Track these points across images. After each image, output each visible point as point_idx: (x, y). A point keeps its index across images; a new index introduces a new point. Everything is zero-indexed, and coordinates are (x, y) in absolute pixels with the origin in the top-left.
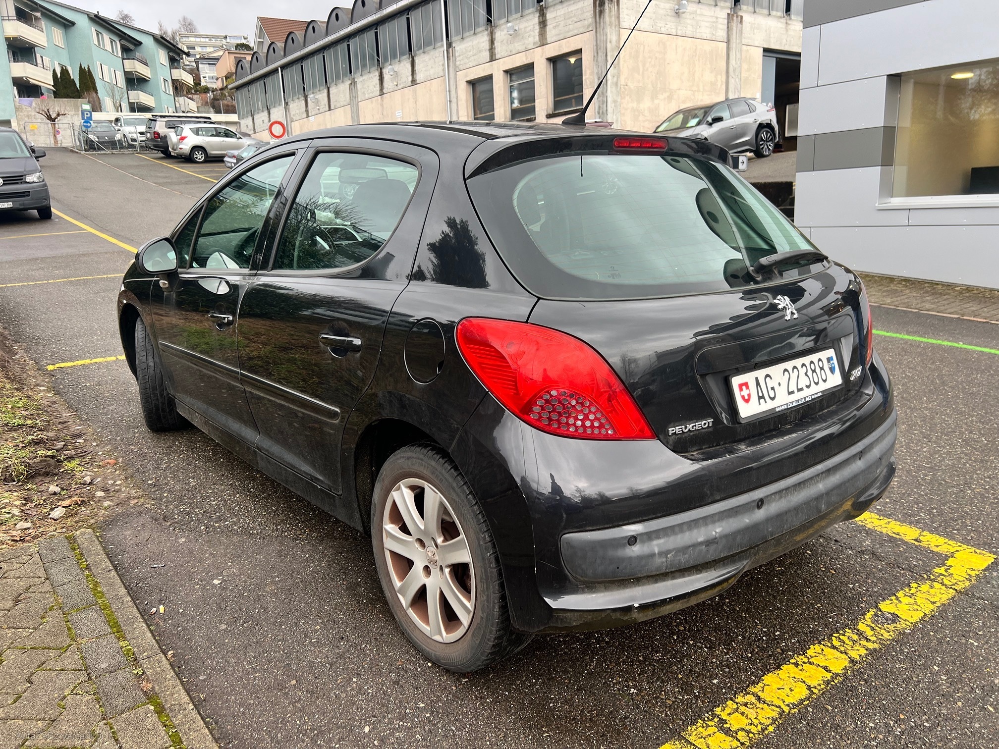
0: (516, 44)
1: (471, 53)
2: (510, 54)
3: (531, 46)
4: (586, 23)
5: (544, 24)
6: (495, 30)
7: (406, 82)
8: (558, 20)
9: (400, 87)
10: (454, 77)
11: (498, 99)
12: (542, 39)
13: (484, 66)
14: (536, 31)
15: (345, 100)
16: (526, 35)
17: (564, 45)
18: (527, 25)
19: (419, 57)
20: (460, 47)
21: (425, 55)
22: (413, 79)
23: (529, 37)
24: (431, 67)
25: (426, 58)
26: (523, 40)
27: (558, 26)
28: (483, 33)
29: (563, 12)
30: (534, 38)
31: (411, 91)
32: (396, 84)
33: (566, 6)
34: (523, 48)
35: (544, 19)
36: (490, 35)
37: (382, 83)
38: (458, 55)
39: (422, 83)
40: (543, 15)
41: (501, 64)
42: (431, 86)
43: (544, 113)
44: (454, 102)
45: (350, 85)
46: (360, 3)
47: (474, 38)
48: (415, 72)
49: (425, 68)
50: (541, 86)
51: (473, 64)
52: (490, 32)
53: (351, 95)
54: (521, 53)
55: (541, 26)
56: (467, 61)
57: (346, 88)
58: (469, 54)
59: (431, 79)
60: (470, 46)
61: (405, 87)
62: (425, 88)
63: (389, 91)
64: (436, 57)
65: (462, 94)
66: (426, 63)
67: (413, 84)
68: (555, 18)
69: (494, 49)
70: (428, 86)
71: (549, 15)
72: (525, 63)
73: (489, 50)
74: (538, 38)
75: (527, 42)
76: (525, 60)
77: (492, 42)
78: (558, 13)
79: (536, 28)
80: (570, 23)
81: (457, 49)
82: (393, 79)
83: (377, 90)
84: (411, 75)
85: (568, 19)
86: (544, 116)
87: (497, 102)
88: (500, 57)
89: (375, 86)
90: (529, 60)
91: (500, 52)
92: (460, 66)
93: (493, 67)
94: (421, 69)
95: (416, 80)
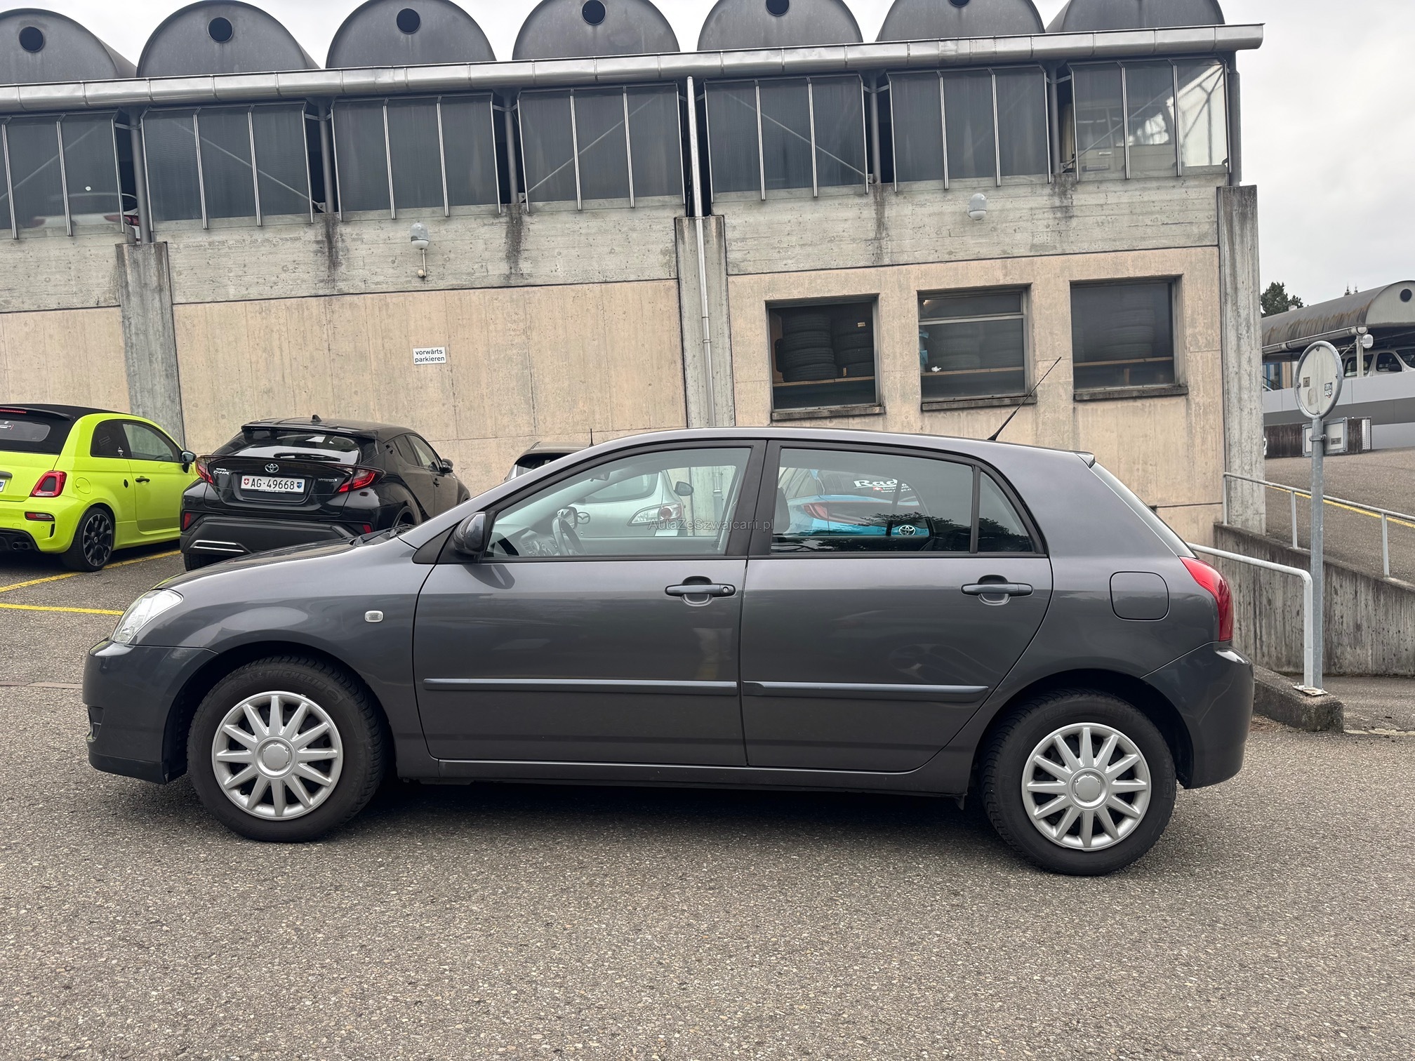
0: (970, 241)
1: (794, 239)
2: (947, 258)
3: (1022, 251)
4: (1195, 230)
5: (1066, 212)
6: (893, 199)
7: (477, 274)
8: (1111, 212)
9: (442, 284)
10: (724, 288)
11: (898, 351)
12: (1062, 242)
13: (847, 274)
14: (1039, 223)
15: (82, 292)
16: (1004, 225)
17: (1129, 262)
18: (1009, 205)
19: (546, 218)
20: (747, 219)
21: (579, 218)
22: (513, 271)
23: (1015, 231)
24: (607, 249)
25: (586, 225)
26: (995, 234)
27: (1113, 222)
28: (845, 201)
29: (1125, 198)
30: (1033, 236)
31: (496, 303)
32: (421, 272)
33: (1136, 190)
34: (996, 252)
35: (1066, 203)
36: (874, 207)
37: (333, 263)
38: (738, 237)
39: (560, 287)
40: (1063, 194)
41: (912, 277)
42: (604, 298)
43: (1066, 390)
44: (721, 346)
45: (119, 247)
46: (202, 27)
47: (808, 206)
48: (525, 254)
49: (577, 249)
50: (1056, 335)
51: (802, 265)
52: (876, 202)
53: (129, 278)
54: (988, 261)
55: (1059, 215)
56: (776, 256)
57: (93, 251)
58: (785, 239)
59: (608, 280)
60: (789, 221)
61: (470, 286)
62: (572, 299)
63: (373, 288)
64: (633, 230)
65: (751, 328)
66: (583, 238)
67: (513, 282)
68: (1102, 205)
69: (890, 240)
70: (590, 295)
71: (1083, 198)
72: (1001, 282)
73: (865, 240)
74: (1046, 237)
75: (1007, 240)
76: (1001, 277)
77: (881, 224)
78: (1112, 199)
79: (1040, 217)
80: (1149, 223)
81: (733, 221)
82: (400, 258)
83: (303, 281)
84: (501, 259)
85: (1142, 214)
86: (1064, 397)
87: (895, 357)
88: (911, 260)
89: (291, 267)
90: (1017, 277)
91: (910, 250)
92: (742, 264)
93: (880, 280)
94: (557, 251)
95: (530, 275)
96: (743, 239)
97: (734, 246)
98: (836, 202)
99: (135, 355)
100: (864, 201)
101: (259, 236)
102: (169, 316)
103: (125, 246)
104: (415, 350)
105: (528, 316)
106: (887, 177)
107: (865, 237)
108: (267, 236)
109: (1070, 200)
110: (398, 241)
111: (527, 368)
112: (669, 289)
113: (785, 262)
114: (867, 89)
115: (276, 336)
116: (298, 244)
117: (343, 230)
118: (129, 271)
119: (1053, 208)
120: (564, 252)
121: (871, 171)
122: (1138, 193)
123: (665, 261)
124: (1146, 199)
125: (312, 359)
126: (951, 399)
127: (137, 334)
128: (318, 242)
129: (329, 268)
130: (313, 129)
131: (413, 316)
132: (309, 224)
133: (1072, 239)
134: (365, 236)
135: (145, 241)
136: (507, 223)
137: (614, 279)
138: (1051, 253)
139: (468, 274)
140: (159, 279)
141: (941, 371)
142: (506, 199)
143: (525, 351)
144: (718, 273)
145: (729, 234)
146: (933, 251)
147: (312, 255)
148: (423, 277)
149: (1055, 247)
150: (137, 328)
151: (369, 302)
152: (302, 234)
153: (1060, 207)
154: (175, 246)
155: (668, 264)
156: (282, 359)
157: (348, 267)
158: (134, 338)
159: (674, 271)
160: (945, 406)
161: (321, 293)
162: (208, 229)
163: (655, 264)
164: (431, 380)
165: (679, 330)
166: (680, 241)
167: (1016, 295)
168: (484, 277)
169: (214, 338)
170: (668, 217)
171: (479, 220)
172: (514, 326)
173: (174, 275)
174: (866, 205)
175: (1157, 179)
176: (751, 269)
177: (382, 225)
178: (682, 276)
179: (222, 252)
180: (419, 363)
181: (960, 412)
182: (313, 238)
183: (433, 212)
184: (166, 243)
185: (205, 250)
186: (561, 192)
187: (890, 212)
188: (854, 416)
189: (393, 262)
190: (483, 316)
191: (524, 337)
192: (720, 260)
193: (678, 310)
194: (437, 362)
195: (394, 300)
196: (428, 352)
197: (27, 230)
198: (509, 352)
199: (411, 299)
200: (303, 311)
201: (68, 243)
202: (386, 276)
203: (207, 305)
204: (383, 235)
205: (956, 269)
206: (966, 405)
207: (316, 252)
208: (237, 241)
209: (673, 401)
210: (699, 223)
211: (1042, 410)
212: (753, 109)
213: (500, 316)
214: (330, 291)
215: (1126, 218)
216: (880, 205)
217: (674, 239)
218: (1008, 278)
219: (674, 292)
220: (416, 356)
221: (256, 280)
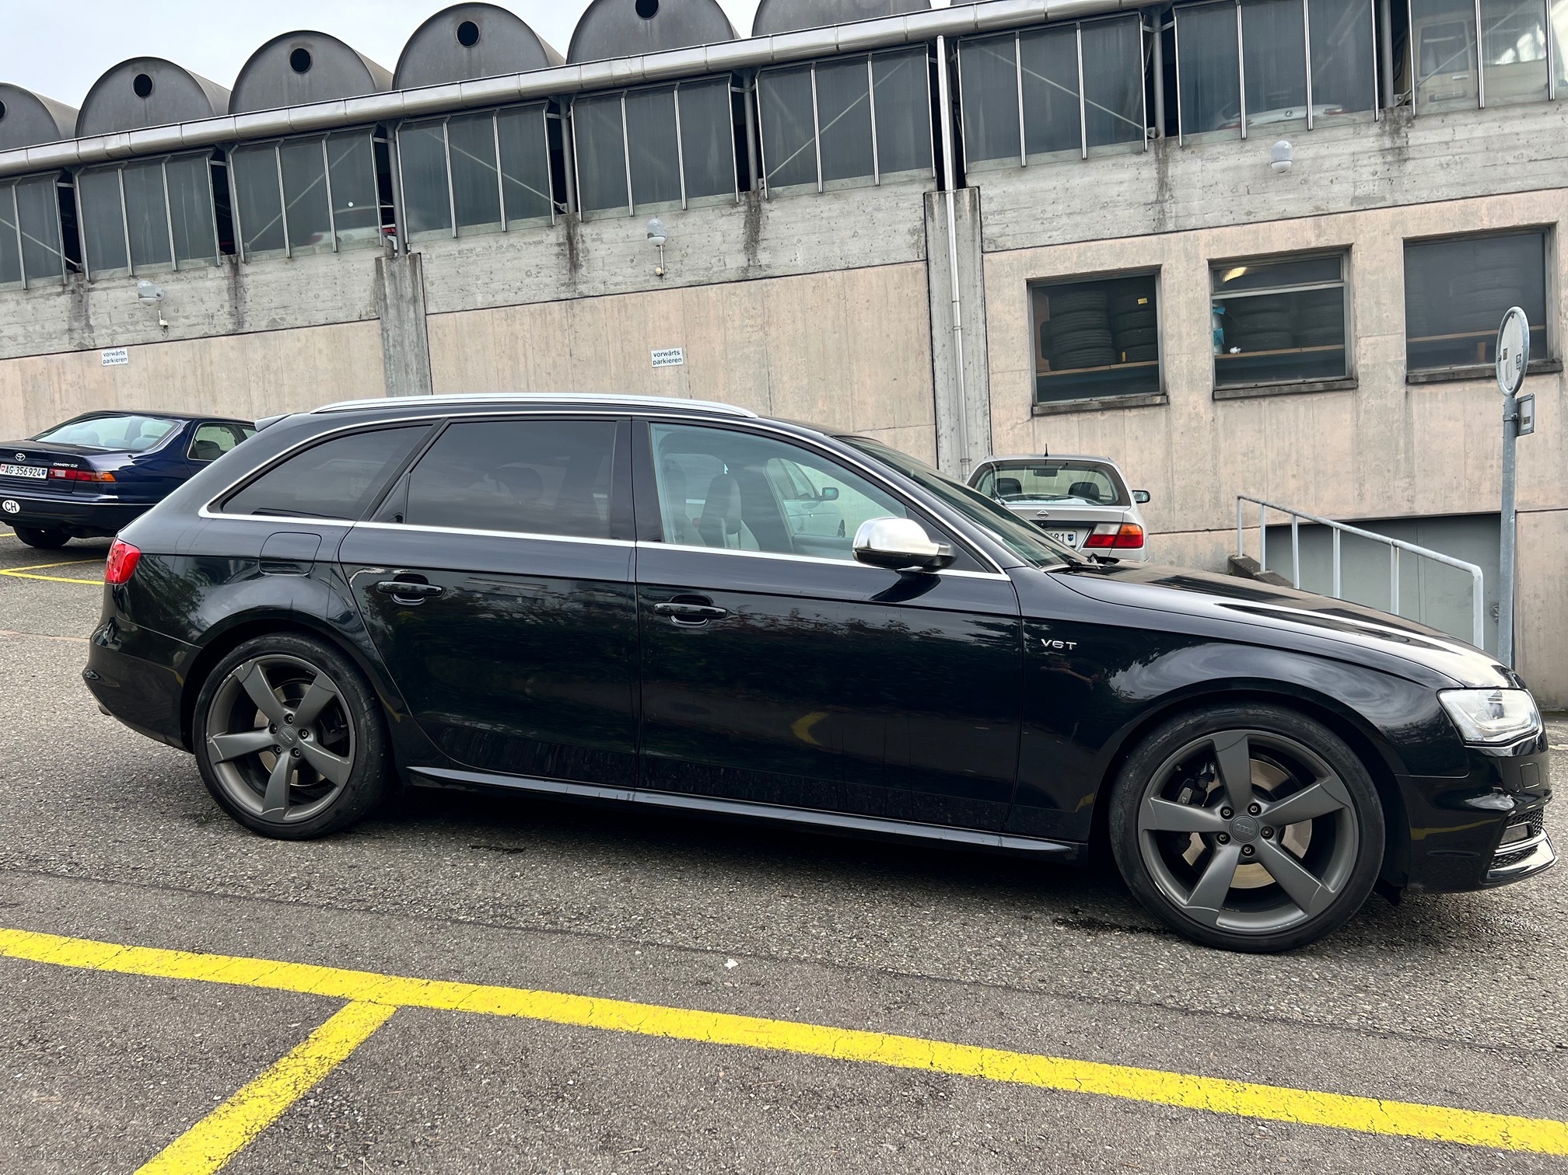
0: (1274, 198)
1: (1060, 208)
2: (1245, 219)
3: (1342, 206)
5: (1400, 155)
6: (1179, 155)
7: (715, 269)
8: (1460, 151)
9: (679, 282)
10: (978, 267)
11: (1184, 330)
12: (1392, 192)
13: (1123, 244)
14: (1364, 170)
15: (346, 306)
16: (1318, 176)
17: (1484, 211)
18: (1324, 152)
19: (786, 203)
20: (1005, 189)
21: (820, 200)
22: (751, 262)
23: (1332, 182)
24: (850, 233)
25: (827, 208)
26: (1305, 187)
27: (1462, 163)
28: (1120, 160)
29: (1479, 132)
30: (1355, 187)
31: (734, 299)
32: (659, 271)
33: (1494, 120)
34: (1307, 209)
35: (1399, 143)
36: (1155, 166)
37: (574, 266)
38: (995, 209)
39: (800, 277)
40: (1396, 132)
41: (1202, 244)
42: (846, 287)
43: (1395, 371)
44: (974, 333)
45: (378, 260)
46: (451, 32)
47: (1077, 169)
48: (764, 244)
49: (817, 235)
50: (1384, 304)
51: (1069, 236)
52: (1158, 160)
53: (387, 291)
54: (1296, 220)
55: (1389, 158)
56: (1039, 228)
57: (355, 266)
58: (1049, 208)
59: (851, 266)
60: (1055, 188)
61: (707, 282)
62: (812, 289)
63: (612, 289)
64: (878, 209)
65: (1009, 311)
66: (824, 222)
67: (751, 275)
68: (1447, 143)
69: (1174, 203)
70: (831, 283)
71: (1419, 136)
72: (1313, 245)
73: (1145, 204)
74: (1371, 187)
75: (1321, 193)
76: (1313, 239)
77: (1163, 184)
78: (1461, 134)
79: (1365, 162)
80: (1511, 160)
81: (990, 192)
82: (638, 257)
83: (546, 285)
84: (739, 251)
85: (1502, 150)
86: (1393, 379)
87: (1180, 337)
88: (1200, 224)
89: (534, 272)
90: (1333, 237)
91: (1198, 212)
92: (1000, 239)
93: (1162, 249)
94: (796, 238)
95: (769, 266)
96: (1002, 212)
97: (991, 220)
98: (1110, 162)
99: (392, 367)
100: (1143, 158)
101: (504, 241)
102: (423, 325)
103: (383, 259)
104: (653, 352)
105: (766, 311)
106: (1171, 129)
107: (1143, 200)
108: (512, 241)
109: (1405, 140)
110: (635, 239)
111: (764, 366)
112: (917, 272)
113: (1049, 234)
114: (1147, 29)
115: (520, 343)
116: (541, 248)
117: (585, 230)
118: (387, 284)
119: (1383, 151)
120: (805, 239)
121: (1152, 122)
122: (1496, 124)
123: (913, 241)
124: (1507, 130)
125: (555, 365)
126: (1253, 385)
127: (394, 346)
128: (559, 245)
129: (570, 270)
130: (554, 128)
131: (651, 316)
132: (551, 226)
133: (1406, 187)
134: (604, 236)
135: (402, 253)
136: (745, 212)
137: (857, 265)
138: (1378, 205)
139: (706, 269)
140: (414, 291)
141: (1241, 352)
142: (744, 185)
143: (763, 348)
144: (971, 250)
145: (985, 207)
146: (1226, 213)
147: (554, 258)
148: (661, 275)
149: (1384, 199)
150: (394, 340)
151: (608, 305)
152: (544, 237)
153: (1391, 149)
154: (428, 256)
155: (916, 244)
156: (526, 366)
157: (588, 269)
158: (391, 349)
159: (922, 252)
160: (1242, 393)
161: (563, 296)
162: (456, 238)
163: (902, 245)
164: (669, 383)
165: (928, 317)
166: (929, 219)
167: (1334, 259)
168: (722, 271)
169: (463, 347)
170: (916, 193)
171: (716, 211)
172: (751, 322)
173: (427, 285)
174: (1146, 163)
175: (1523, 105)
176: (1009, 245)
177: (621, 223)
178: (931, 257)
179: (471, 260)
180: (656, 365)
181: (1261, 400)
182: (554, 241)
183: (671, 206)
184: (420, 254)
185: (455, 259)
186: (801, 174)
187: (1175, 170)
188: (1130, 408)
189: (632, 261)
190: (721, 313)
191: (761, 333)
192: (974, 235)
193: (927, 295)
194: (674, 363)
195: (633, 301)
196: (665, 354)
197: (299, 248)
198: (746, 350)
199: (649, 299)
200: (546, 316)
201: (333, 259)
202: (626, 276)
203: (457, 314)
204: (622, 233)
205: (1256, 232)
206: (1267, 391)
207: (558, 255)
208: (484, 248)
209: (920, 397)
210: (950, 198)
211: (1365, 396)
212: (1013, 64)
213: (737, 311)
214: (572, 296)
215: (1480, 155)
216: (1163, 162)
217: (923, 217)
218: (1322, 239)
219: (923, 275)
220: (654, 359)
221: (501, 287)
